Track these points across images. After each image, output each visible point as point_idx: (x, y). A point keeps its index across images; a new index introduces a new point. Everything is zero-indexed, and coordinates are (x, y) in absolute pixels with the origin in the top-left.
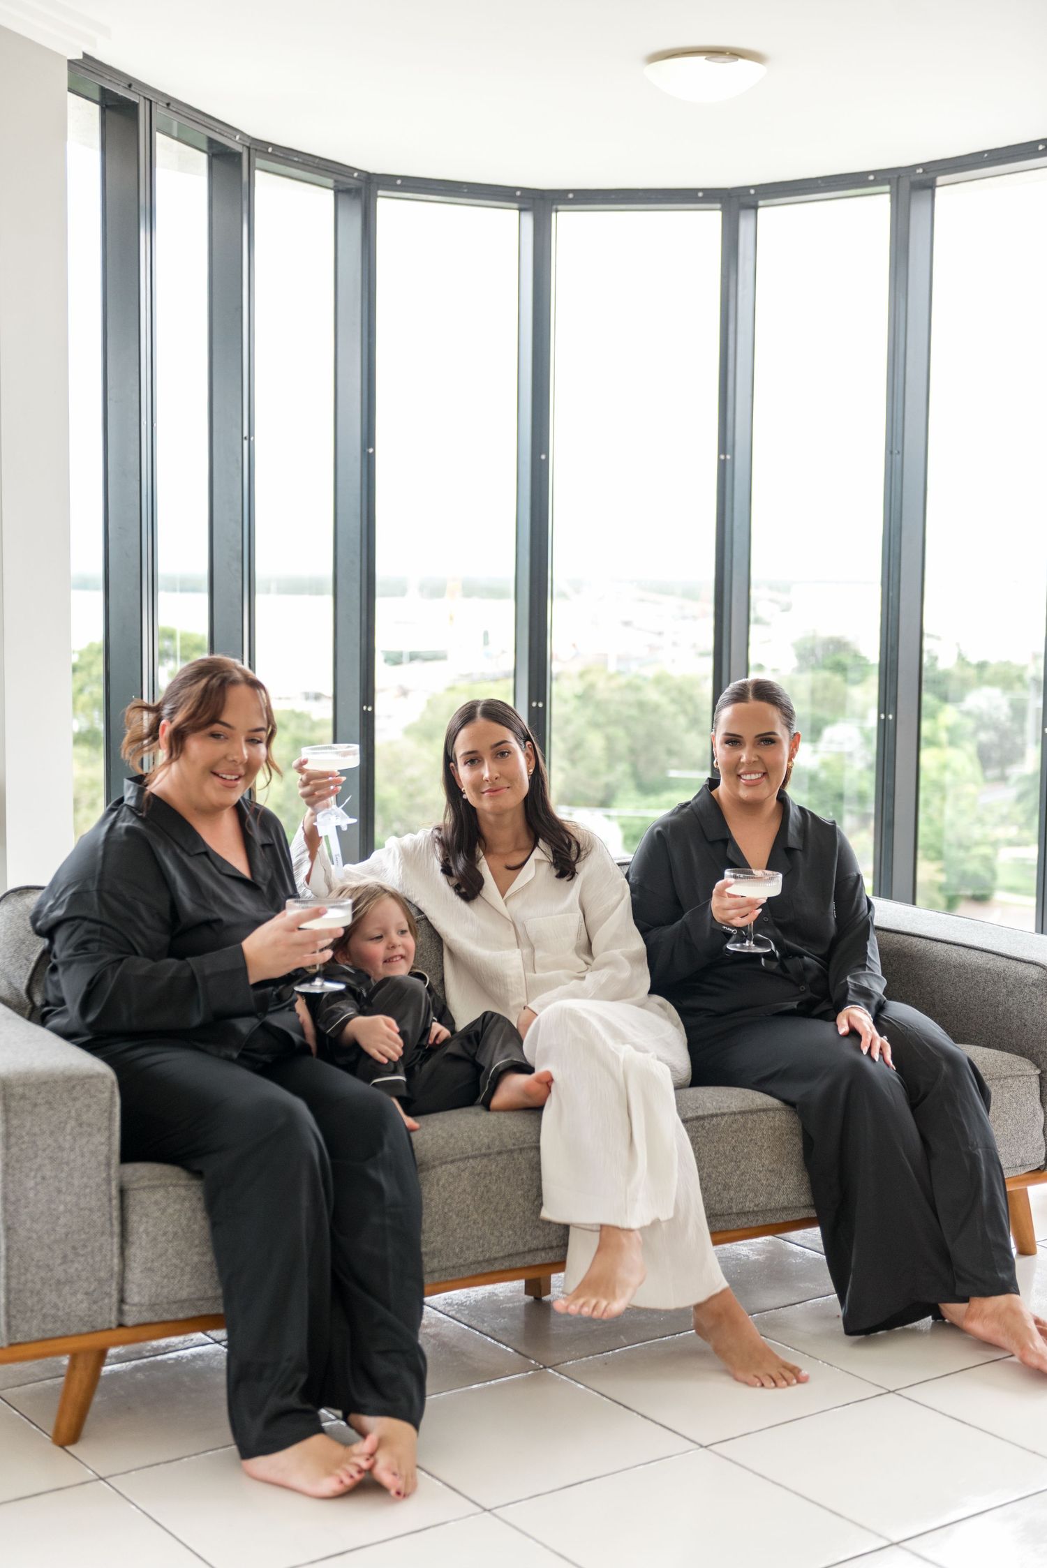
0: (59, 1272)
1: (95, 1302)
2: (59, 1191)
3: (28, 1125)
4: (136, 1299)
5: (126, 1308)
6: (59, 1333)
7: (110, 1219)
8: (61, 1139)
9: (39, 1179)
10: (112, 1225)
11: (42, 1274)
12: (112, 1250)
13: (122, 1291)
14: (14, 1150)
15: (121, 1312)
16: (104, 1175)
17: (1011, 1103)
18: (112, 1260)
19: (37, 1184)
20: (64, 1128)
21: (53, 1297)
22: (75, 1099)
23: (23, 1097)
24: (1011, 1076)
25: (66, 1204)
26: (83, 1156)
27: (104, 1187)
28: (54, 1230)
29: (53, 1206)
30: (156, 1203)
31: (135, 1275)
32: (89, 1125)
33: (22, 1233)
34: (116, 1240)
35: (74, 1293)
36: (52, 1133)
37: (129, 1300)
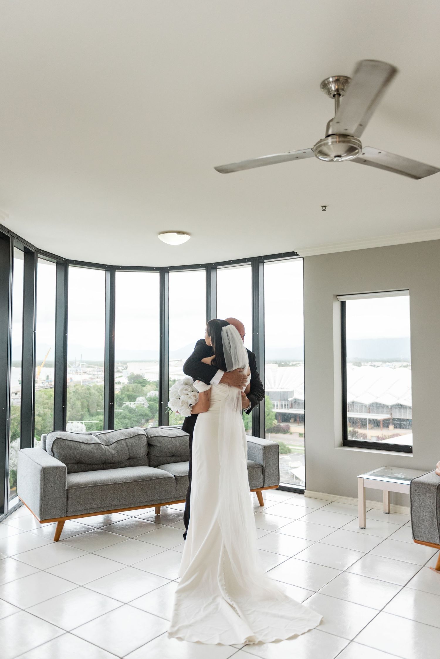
0: (54, 505)
1: (61, 511)
2: (55, 489)
3: (49, 476)
4: (69, 511)
5: (67, 512)
6: (54, 518)
7: (65, 495)
8: (55, 479)
9: (50, 487)
10: (65, 496)
11: (51, 505)
12: (65, 501)
13: (67, 509)
14: (46, 481)
15: (67, 514)
16: (64, 486)
17: (255, 473)
18: (65, 503)
19: (50, 488)
20: (56, 477)
21: (53, 510)
22: (58, 471)
23: (47, 471)
24: (257, 468)
25: (56, 492)
26: (59, 482)
27: (63, 488)
28: (53, 497)
29: (53, 492)
30: (73, 492)
31: (69, 506)
32: (61, 476)
33: (47, 497)
34: (66, 499)
35: (57, 510)
36: (53, 478)
37: (68, 511)
